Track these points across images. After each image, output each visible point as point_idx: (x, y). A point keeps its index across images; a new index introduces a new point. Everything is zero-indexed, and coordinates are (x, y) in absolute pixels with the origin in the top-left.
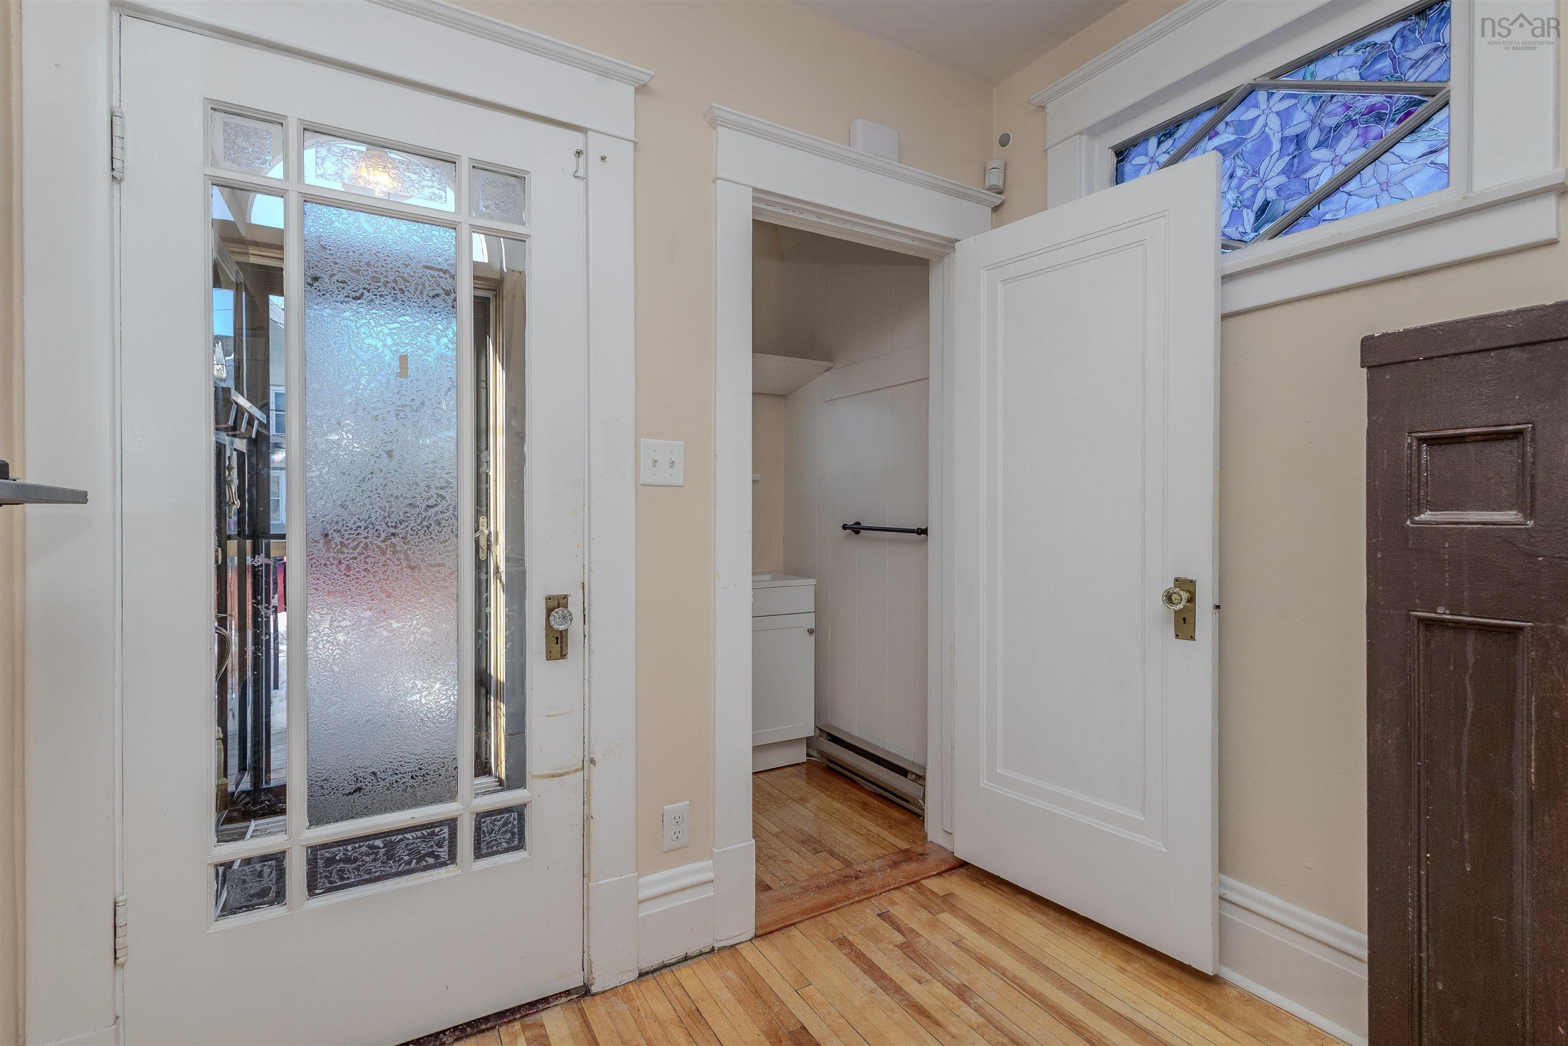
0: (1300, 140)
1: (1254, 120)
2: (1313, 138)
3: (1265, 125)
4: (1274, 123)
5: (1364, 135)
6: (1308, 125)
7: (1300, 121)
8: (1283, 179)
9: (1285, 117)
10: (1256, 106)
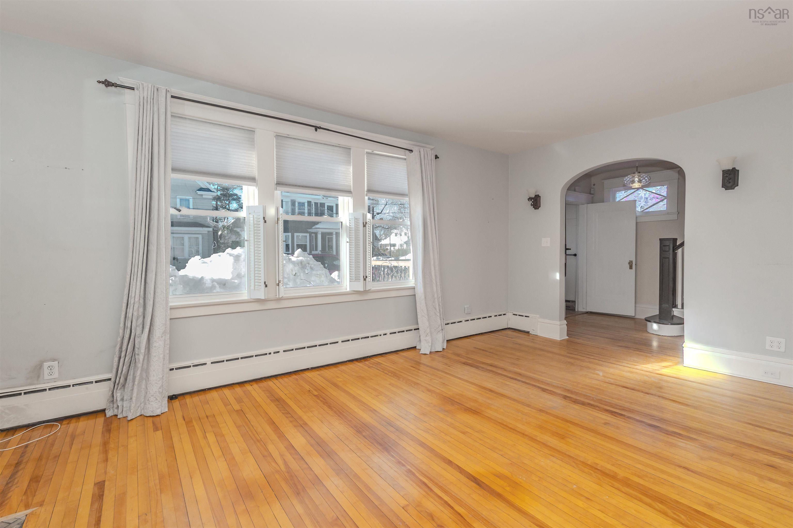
0: (647, 198)
1: (640, 194)
2: (649, 199)
3: (642, 195)
4: (643, 195)
5: (656, 200)
6: (648, 197)
7: (647, 196)
8: (645, 203)
9: (645, 194)
10: (640, 191)
